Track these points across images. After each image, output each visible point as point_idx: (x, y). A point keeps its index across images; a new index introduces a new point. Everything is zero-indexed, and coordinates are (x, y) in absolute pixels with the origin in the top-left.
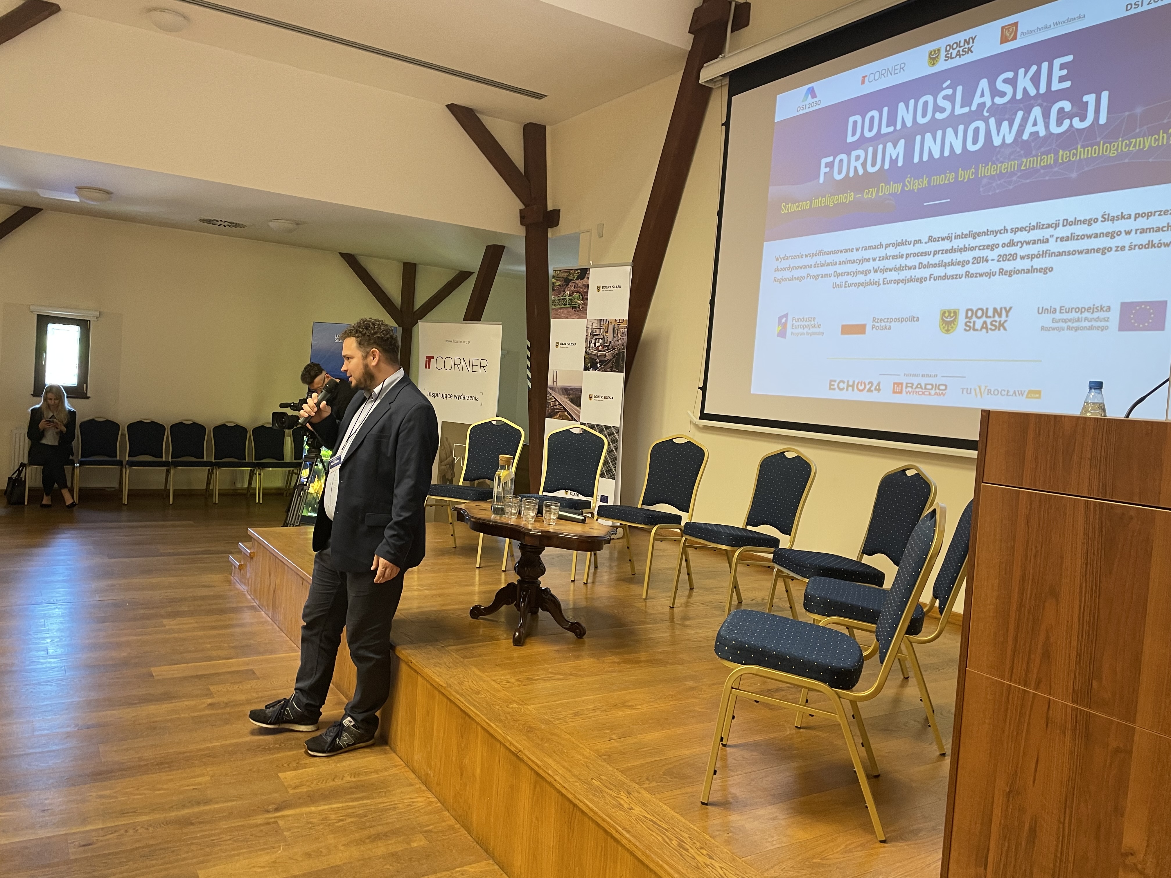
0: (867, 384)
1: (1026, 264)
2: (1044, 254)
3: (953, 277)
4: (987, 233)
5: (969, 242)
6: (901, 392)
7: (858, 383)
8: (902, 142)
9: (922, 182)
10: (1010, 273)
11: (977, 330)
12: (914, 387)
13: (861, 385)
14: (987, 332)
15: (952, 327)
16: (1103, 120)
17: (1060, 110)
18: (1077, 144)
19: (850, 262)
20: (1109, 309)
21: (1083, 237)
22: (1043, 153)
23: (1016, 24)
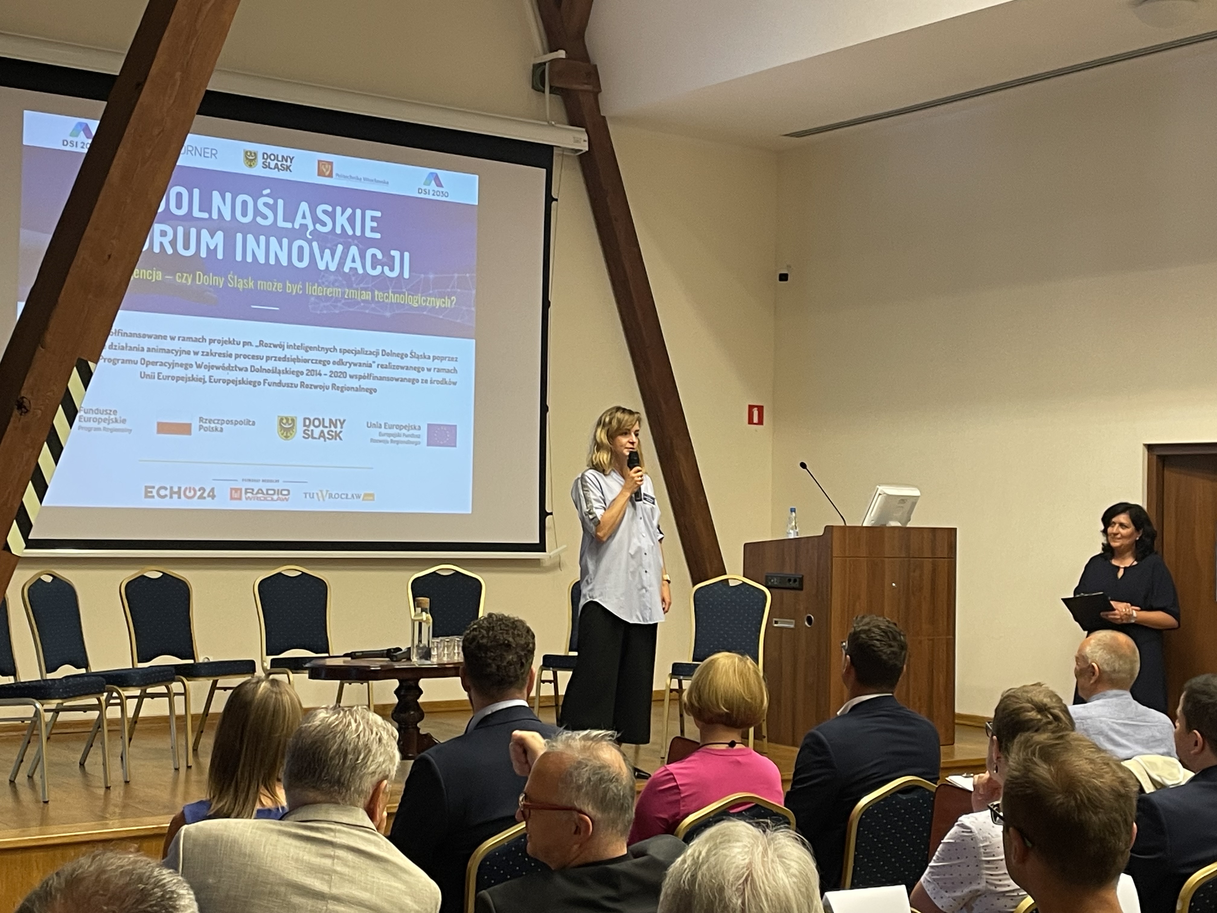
0: (197, 489)
1: (355, 383)
2: (369, 376)
3: (288, 385)
4: (318, 349)
5: (301, 354)
6: (240, 499)
7: (186, 489)
8: (220, 235)
9: (248, 283)
10: (342, 389)
11: (315, 438)
12: (255, 492)
13: (190, 492)
14: (325, 441)
15: (291, 434)
16: (406, 275)
17: (374, 256)
18: (388, 289)
19: (163, 350)
20: (420, 428)
21: (398, 367)
22: (362, 289)
23: (331, 163)
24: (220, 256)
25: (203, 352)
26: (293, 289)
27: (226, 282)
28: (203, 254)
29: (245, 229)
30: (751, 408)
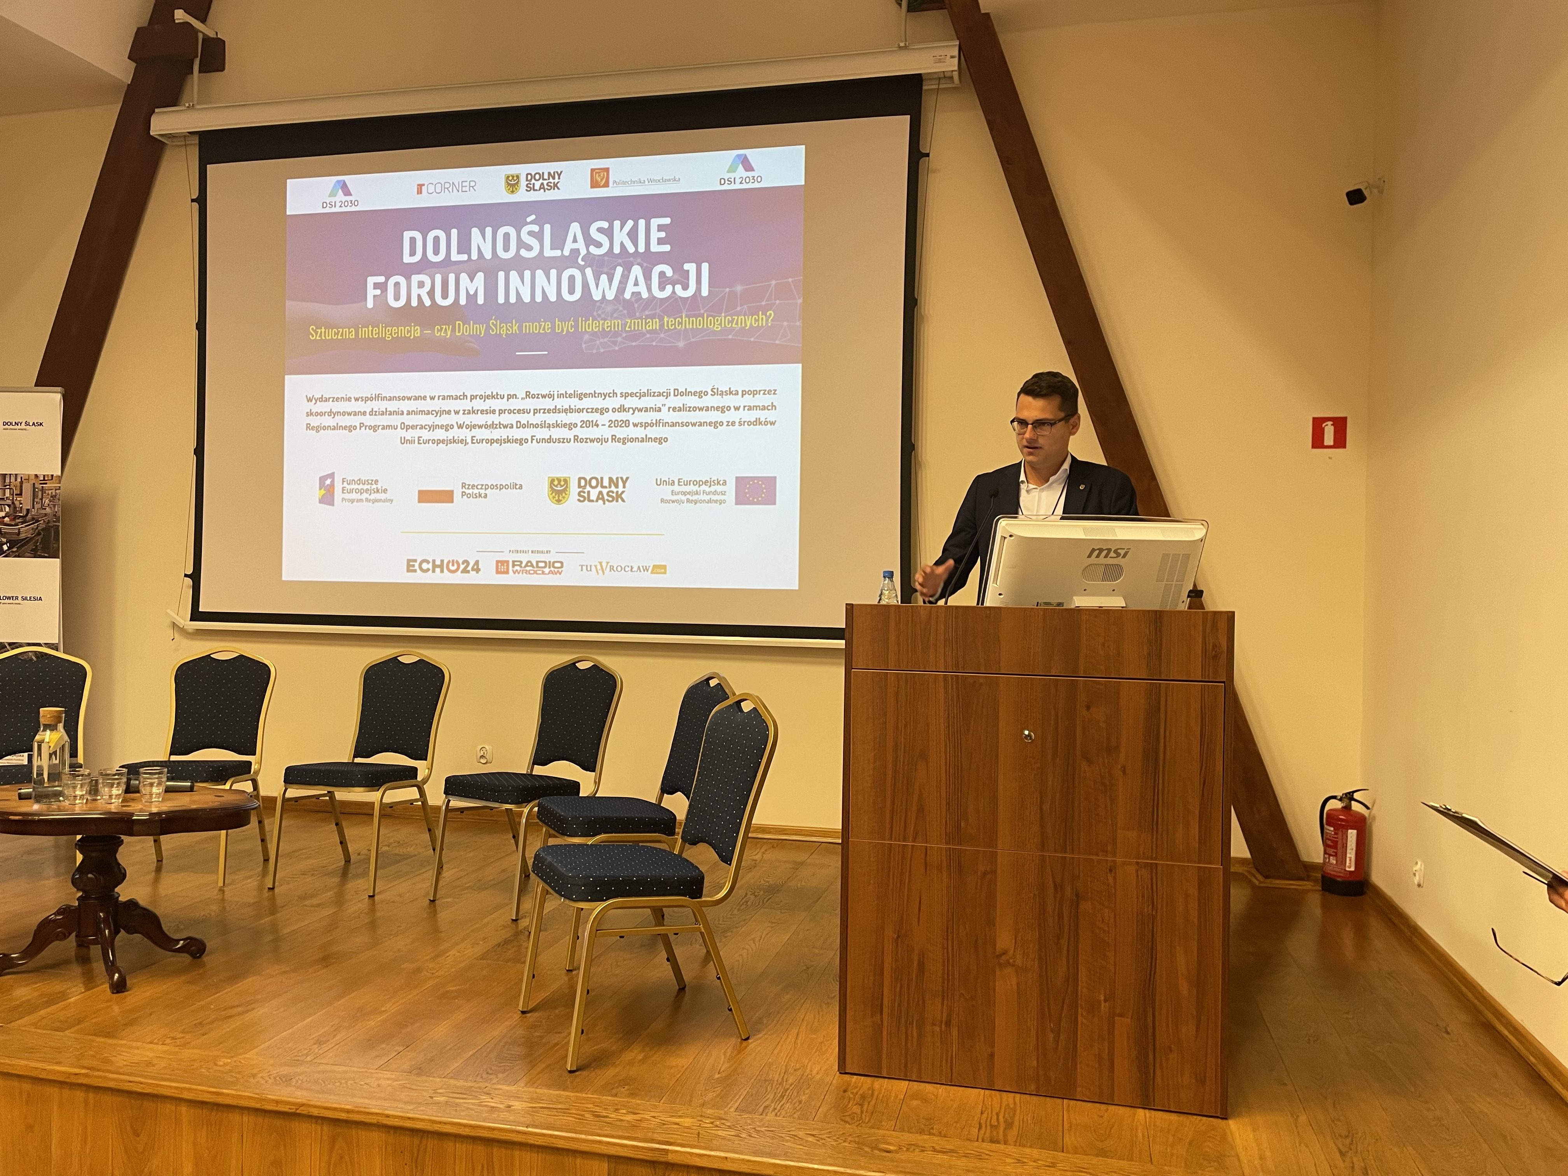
0: (461, 562)
1: (640, 432)
2: (658, 423)
3: (559, 441)
4: (594, 395)
5: (574, 402)
6: (507, 572)
7: (449, 562)
8: (480, 276)
9: (512, 328)
10: (624, 441)
11: (593, 501)
12: (523, 565)
13: (453, 565)
14: (604, 504)
15: (564, 497)
16: (705, 292)
17: (662, 274)
18: (682, 312)
19: (422, 412)
20: (725, 483)
21: (695, 409)
22: (647, 317)
23: (607, 170)
24: (481, 300)
25: (464, 411)
26: (564, 327)
27: (488, 328)
28: (463, 301)
29: (507, 266)
30: (1318, 424)
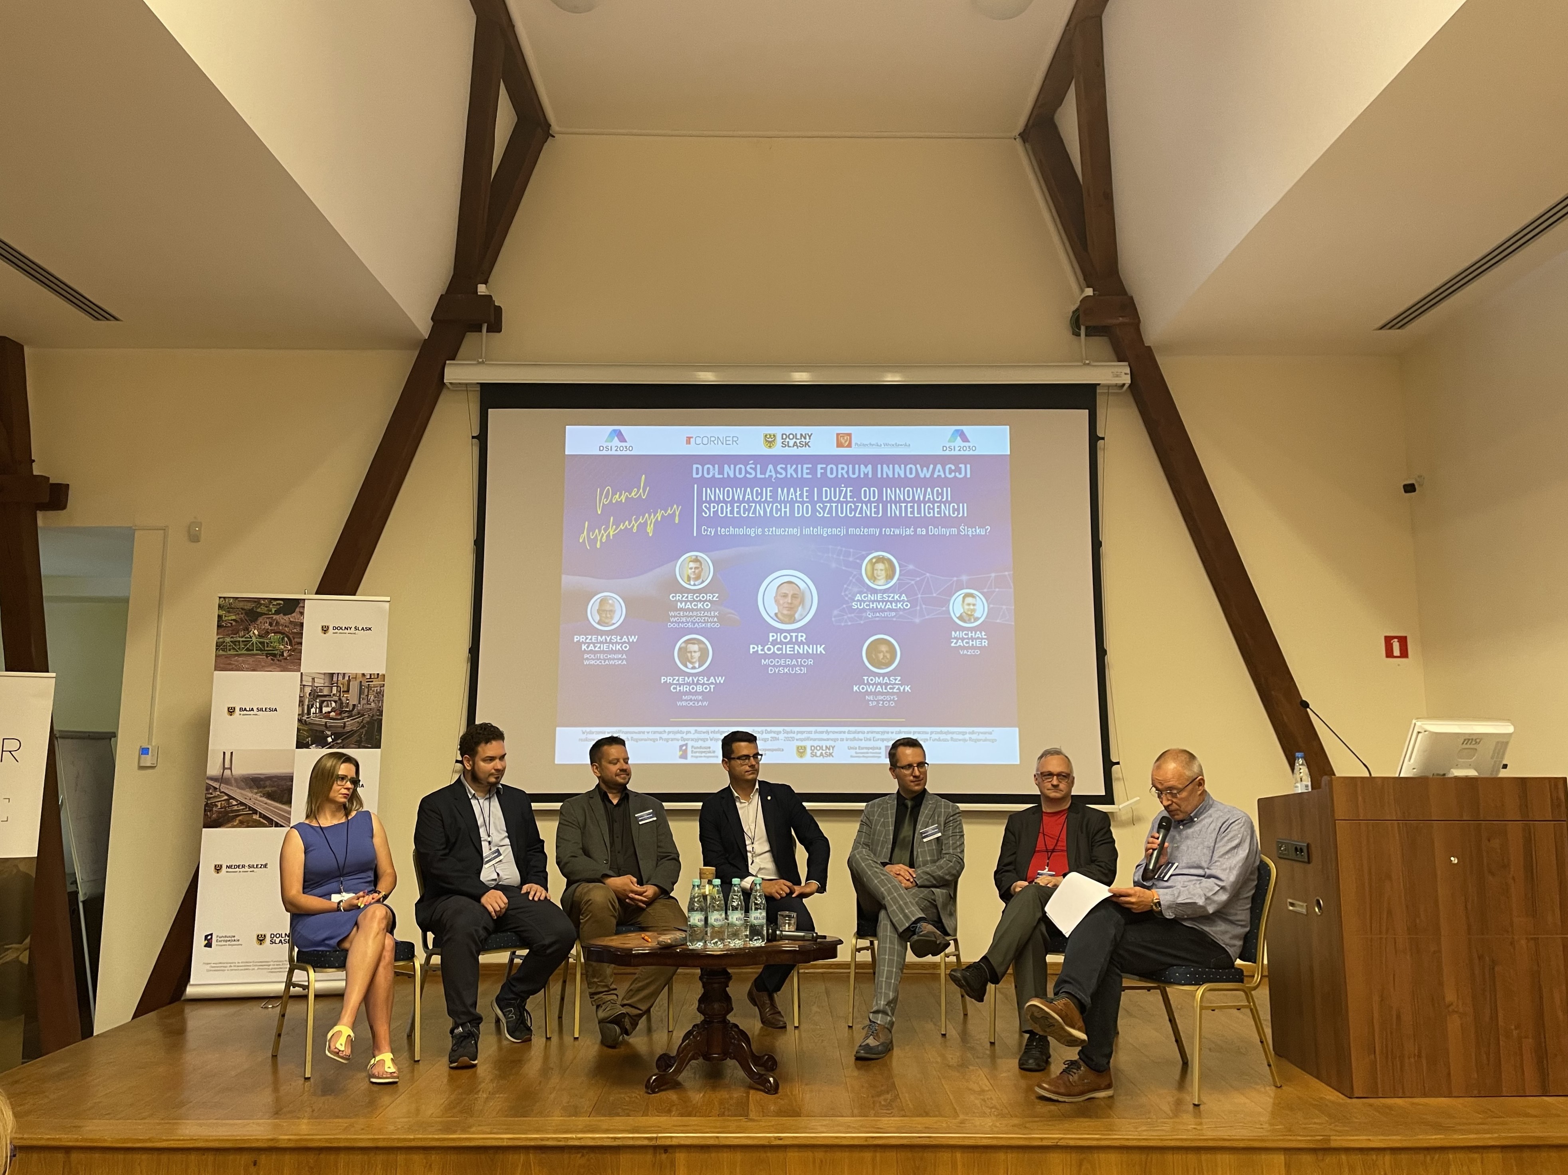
23: (850, 435)
30: (1388, 640)
